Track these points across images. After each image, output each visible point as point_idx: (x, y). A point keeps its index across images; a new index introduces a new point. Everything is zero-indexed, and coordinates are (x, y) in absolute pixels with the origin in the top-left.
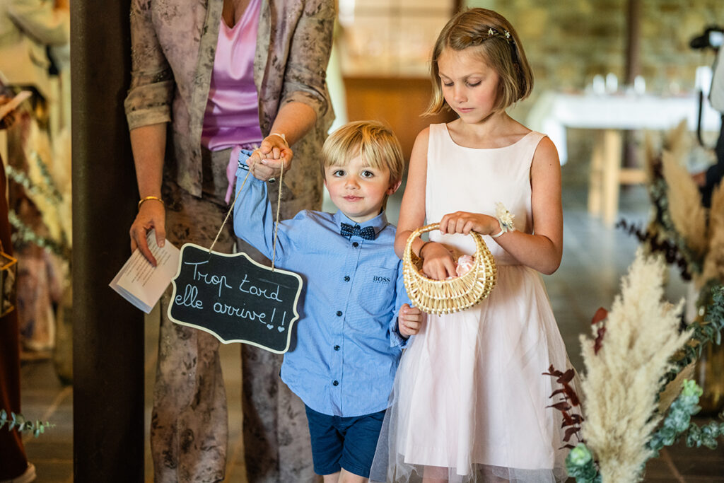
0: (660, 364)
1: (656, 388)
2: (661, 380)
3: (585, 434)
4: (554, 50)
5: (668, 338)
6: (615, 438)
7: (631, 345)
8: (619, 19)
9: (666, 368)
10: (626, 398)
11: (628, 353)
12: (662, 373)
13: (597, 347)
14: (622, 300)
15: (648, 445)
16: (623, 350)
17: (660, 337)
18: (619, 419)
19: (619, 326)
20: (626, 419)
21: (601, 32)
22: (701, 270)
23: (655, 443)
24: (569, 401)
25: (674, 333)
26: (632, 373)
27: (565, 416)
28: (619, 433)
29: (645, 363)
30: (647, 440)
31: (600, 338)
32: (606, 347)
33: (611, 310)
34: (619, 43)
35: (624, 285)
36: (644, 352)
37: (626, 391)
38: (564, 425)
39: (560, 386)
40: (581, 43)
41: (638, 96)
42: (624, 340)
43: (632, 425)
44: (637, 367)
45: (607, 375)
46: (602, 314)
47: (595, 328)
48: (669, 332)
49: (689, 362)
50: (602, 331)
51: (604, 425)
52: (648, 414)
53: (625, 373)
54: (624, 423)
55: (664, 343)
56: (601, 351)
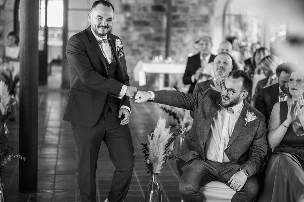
0: (166, 141)
1: (165, 147)
2: (166, 145)
3: (150, 158)
4: (142, 46)
5: (167, 135)
6: (156, 159)
7: (159, 137)
8: (164, 35)
9: (167, 142)
10: (158, 149)
11: (159, 139)
12: (166, 143)
13: (152, 138)
14: (157, 127)
15: (163, 160)
16: (157, 138)
17: (165, 135)
18: (157, 154)
19: (156, 133)
20: (159, 154)
21: (158, 39)
22: (183, 120)
23: (165, 159)
24: (146, 151)
25: (168, 134)
26: (159, 144)
27: (145, 154)
28: (157, 157)
29: (162, 141)
30: (163, 159)
31: (153, 136)
32: (154, 138)
33: (155, 129)
34: (164, 43)
35: (157, 124)
36: (162, 139)
37: (158, 148)
38: (145, 156)
39: (144, 147)
40: (151, 43)
41: (169, 63)
42: (158, 136)
43: (160, 155)
44: (161, 142)
45: (154, 144)
46: (153, 131)
47: (151, 134)
48: (167, 134)
49: (173, 142)
50: (153, 135)
51: (154, 156)
52: (163, 153)
53: (158, 144)
54: (158, 155)
55: (166, 137)
56: (153, 139)
